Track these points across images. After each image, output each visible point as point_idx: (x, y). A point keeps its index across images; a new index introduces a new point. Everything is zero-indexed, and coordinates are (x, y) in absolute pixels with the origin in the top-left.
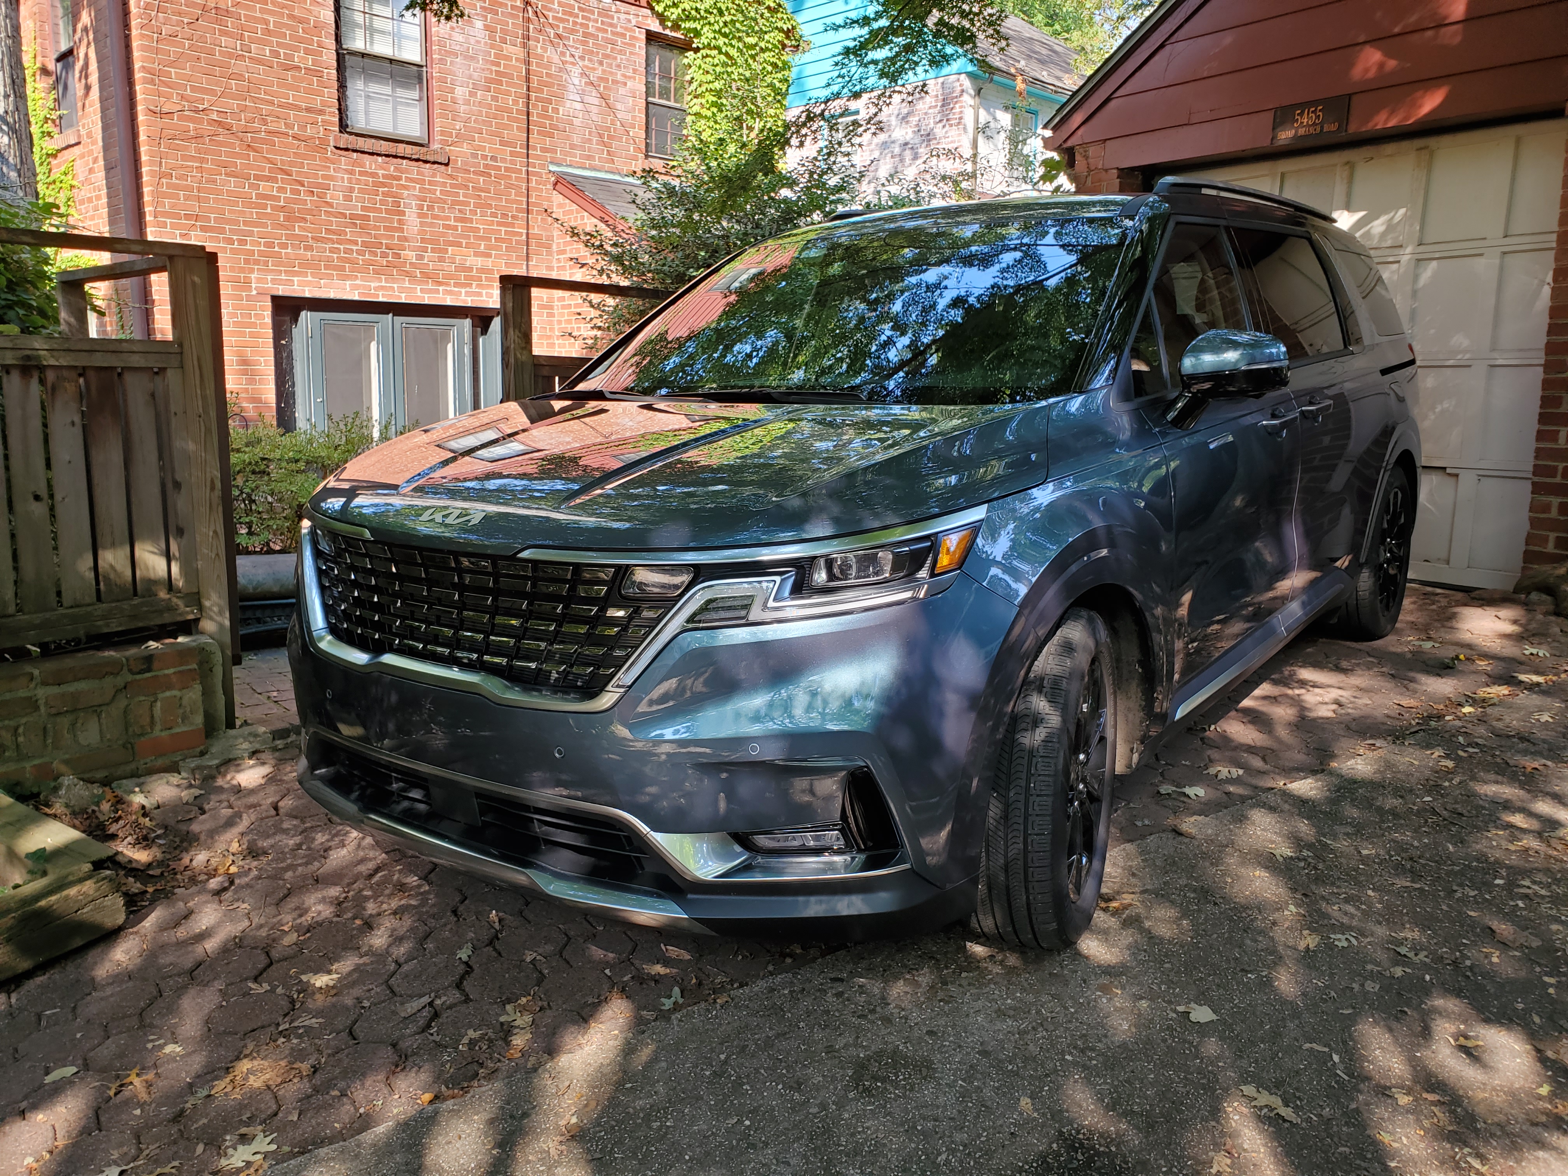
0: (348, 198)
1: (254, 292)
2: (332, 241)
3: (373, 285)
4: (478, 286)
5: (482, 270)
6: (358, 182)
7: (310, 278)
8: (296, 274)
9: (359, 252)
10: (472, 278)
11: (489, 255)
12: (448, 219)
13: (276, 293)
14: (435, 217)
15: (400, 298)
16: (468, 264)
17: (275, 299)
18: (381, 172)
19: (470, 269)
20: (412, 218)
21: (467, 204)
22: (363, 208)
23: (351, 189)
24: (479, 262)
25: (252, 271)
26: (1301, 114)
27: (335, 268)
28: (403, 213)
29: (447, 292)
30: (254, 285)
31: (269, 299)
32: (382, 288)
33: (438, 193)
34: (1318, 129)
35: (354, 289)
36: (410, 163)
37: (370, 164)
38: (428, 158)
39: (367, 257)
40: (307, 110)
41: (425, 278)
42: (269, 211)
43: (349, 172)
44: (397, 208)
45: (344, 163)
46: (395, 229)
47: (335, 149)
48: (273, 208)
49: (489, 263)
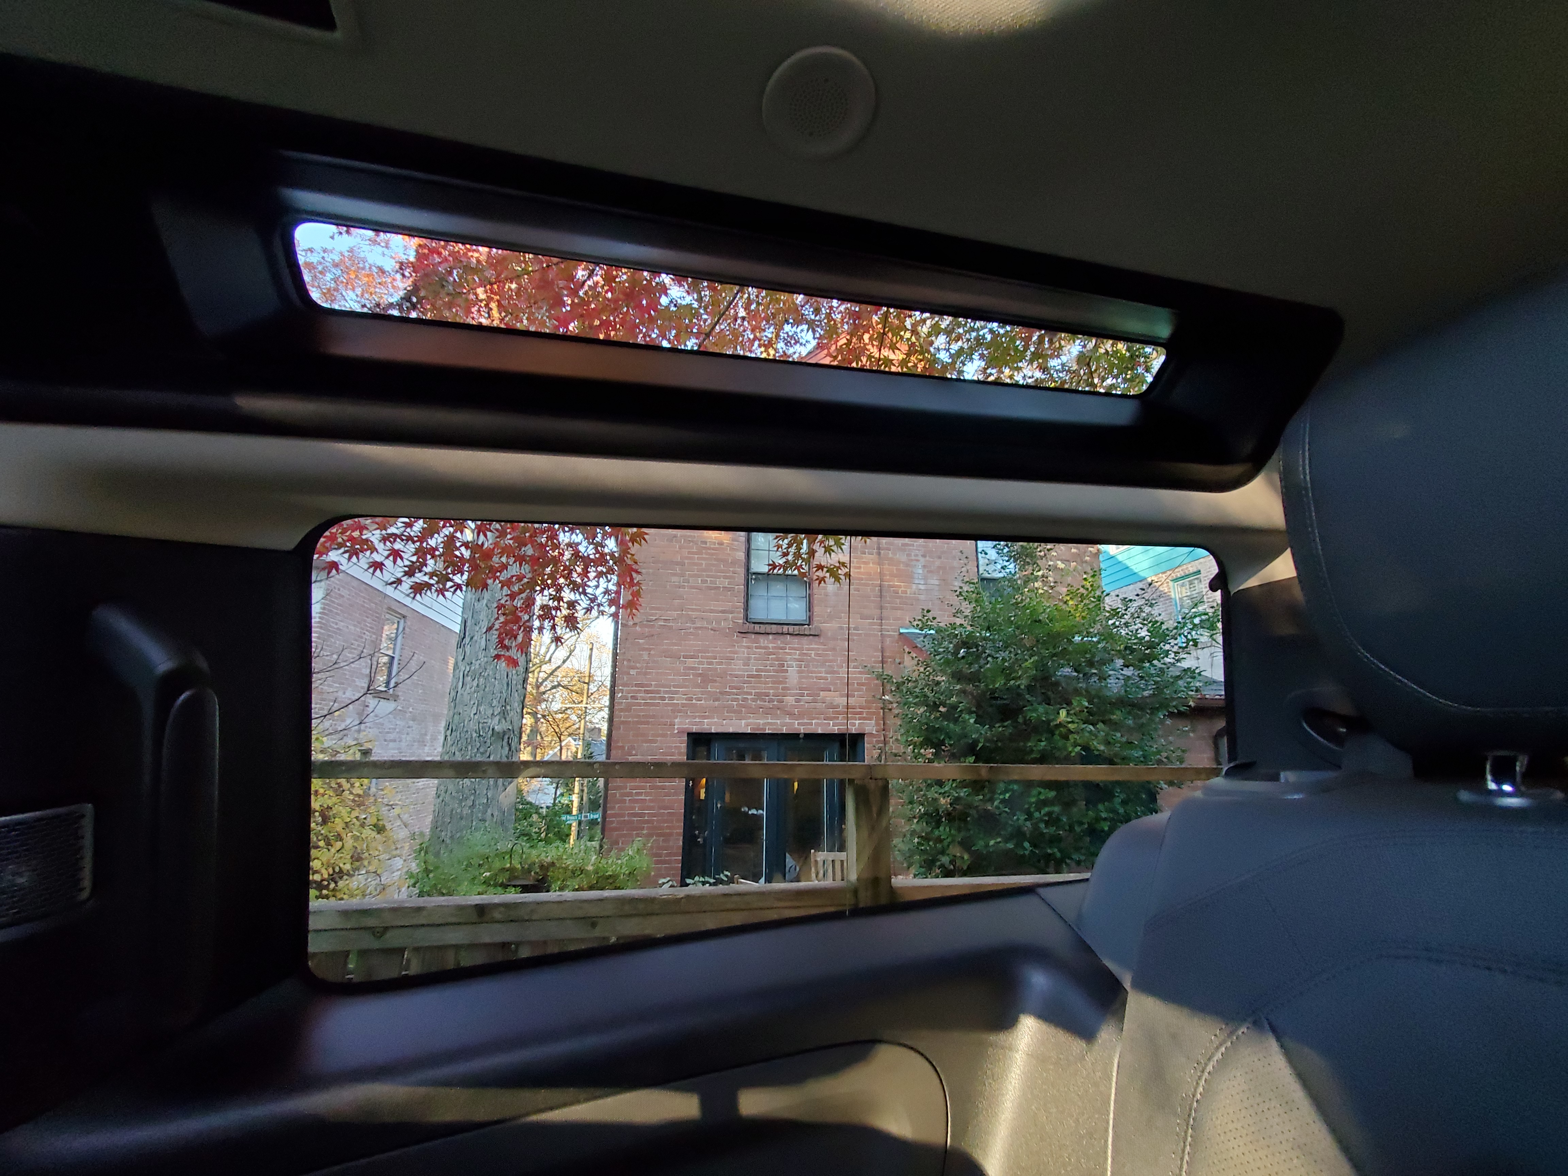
0: (747, 664)
1: (675, 731)
3: (762, 722)
4: (843, 718)
5: (846, 707)
6: (755, 653)
7: (716, 719)
8: (706, 717)
9: (753, 700)
10: (839, 713)
11: (852, 696)
12: (821, 672)
13: (691, 731)
14: (810, 671)
15: (782, 730)
16: (835, 703)
17: (690, 734)
18: (770, 645)
19: (837, 706)
20: (793, 674)
22: (757, 670)
23: (749, 659)
24: (844, 701)
25: (675, 718)
27: (735, 712)
28: (787, 671)
29: (818, 724)
30: (676, 727)
31: (686, 735)
32: (769, 723)
33: (813, 655)
35: (747, 725)
36: (793, 637)
37: (763, 641)
38: (806, 633)
39: (758, 702)
40: (723, 612)
41: (801, 715)
42: (691, 677)
43: (748, 647)
44: (782, 668)
45: (745, 642)
46: (781, 683)
47: (739, 634)
48: (695, 675)
49: (852, 701)
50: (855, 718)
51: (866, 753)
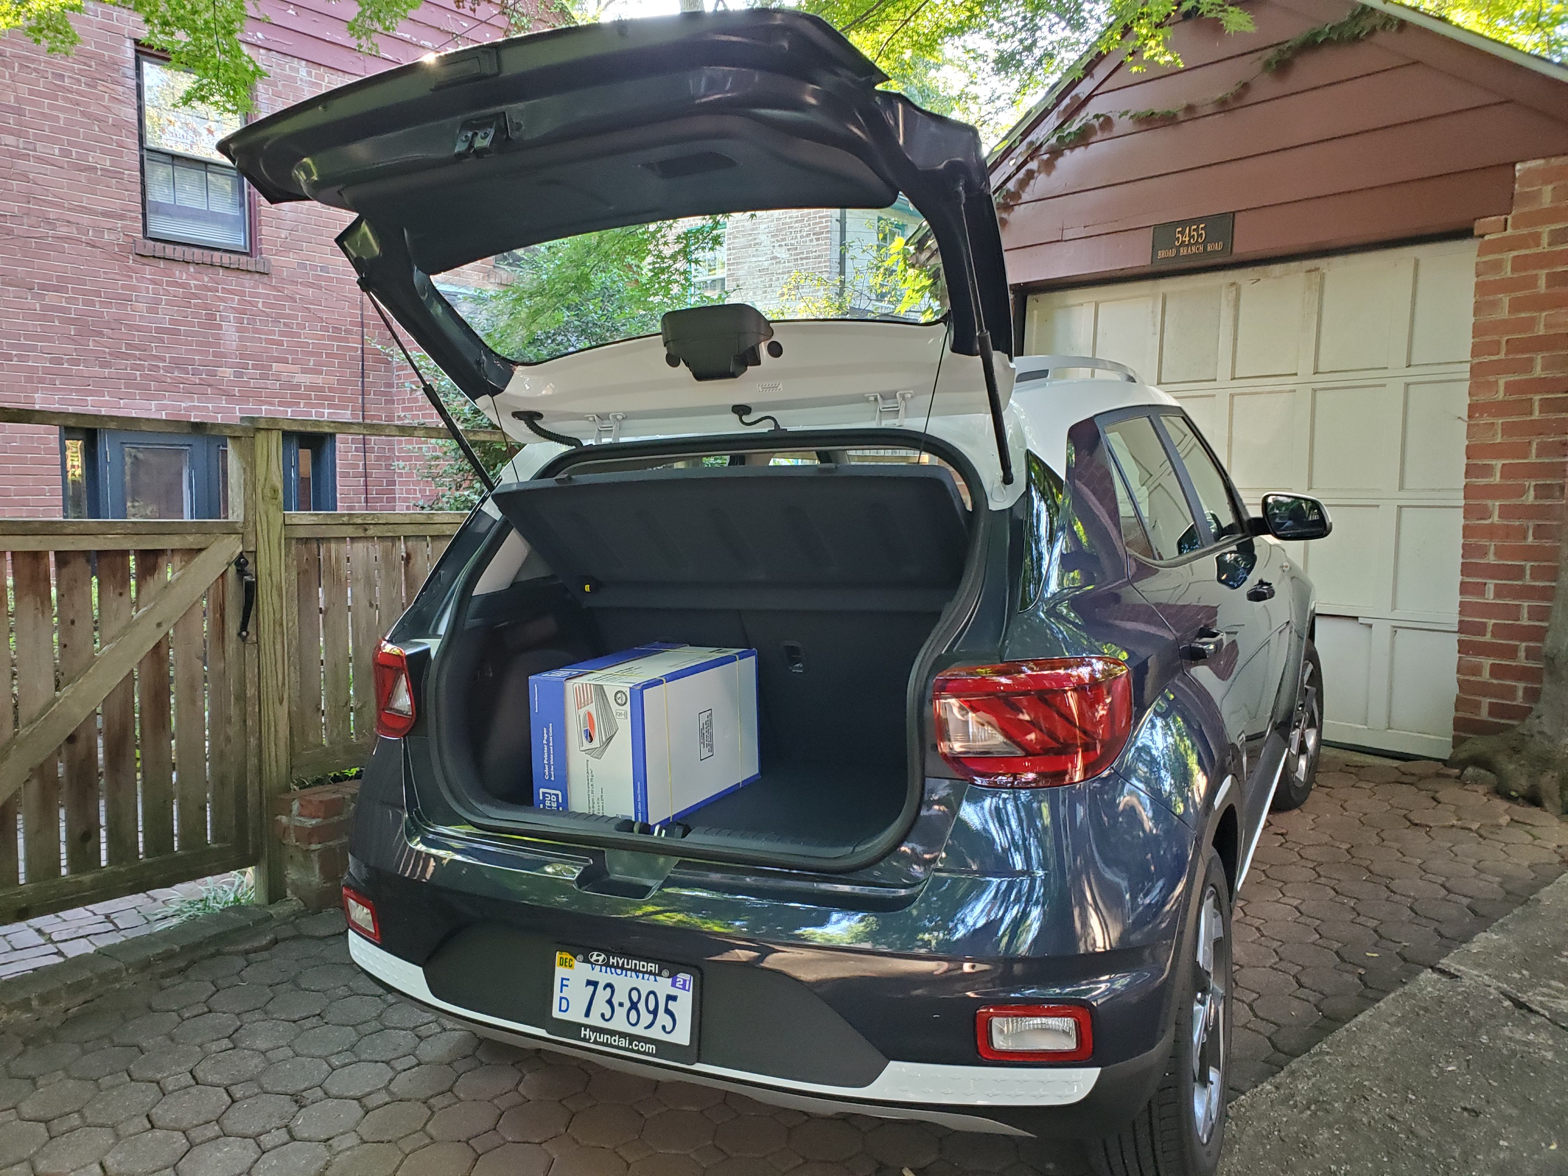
0: (153, 310)
2: (134, 357)
3: (183, 405)
4: (306, 405)
5: (312, 388)
6: (167, 293)
7: (107, 398)
8: (91, 393)
9: (165, 369)
10: (300, 397)
11: (318, 372)
12: (272, 332)
14: (257, 331)
16: (295, 381)
18: (192, 282)
19: (298, 386)
20: (230, 333)
21: (295, 317)
22: (172, 322)
23: (158, 302)
24: (306, 379)
25: (36, 389)
26: (1182, 233)
27: (138, 387)
28: (220, 327)
30: (38, 406)
33: (260, 305)
34: (1202, 248)
35: (159, 409)
36: (228, 272)
37: (180, 274)
38: (249, 268)
39: (176, 374)
40: (105, 214)
41: (244, 397)
42: (57, 323)
43: (154, 282)
44: (211, 321)
45: (148, 272)
46: (210, 344)
47: (138, 258)
48: (62, 320)
49: (319, 380)
50: (322, 406)
51: (337, 457)
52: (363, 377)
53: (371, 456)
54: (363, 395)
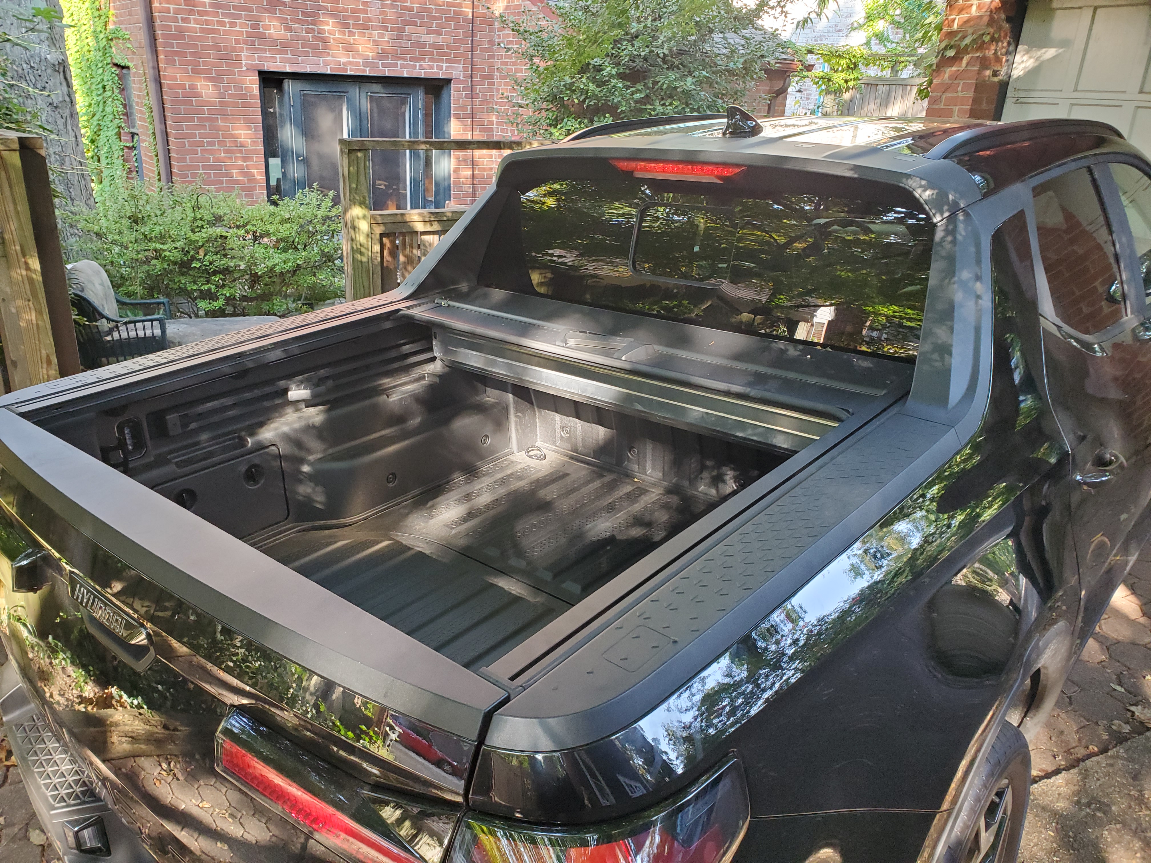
1: (244, 68)
2: (308, 24)
3: (342, 60)
4: (431, 60)
5: (434, 46)
7: (290, 56)
8: (278, 52)
10: (426, 53)
11: (439, 33)
13: (262, 69)
15: (365, 71)
16: (422, 40)
17: (261, 73)
19: (424, 45)
24: (430, 39)
25: (242, 50)
27: (311, 46)
29: (403, 66)
30: (244, 62)
31: (257, 74)
32: (350, 63)
35: (326, 63)
46: (361, 11)
49: (440, 39)
50: (442, 61)
51: (452, 102)
52: (472, 37)
53: (477, 102)
54: (472, 51)
